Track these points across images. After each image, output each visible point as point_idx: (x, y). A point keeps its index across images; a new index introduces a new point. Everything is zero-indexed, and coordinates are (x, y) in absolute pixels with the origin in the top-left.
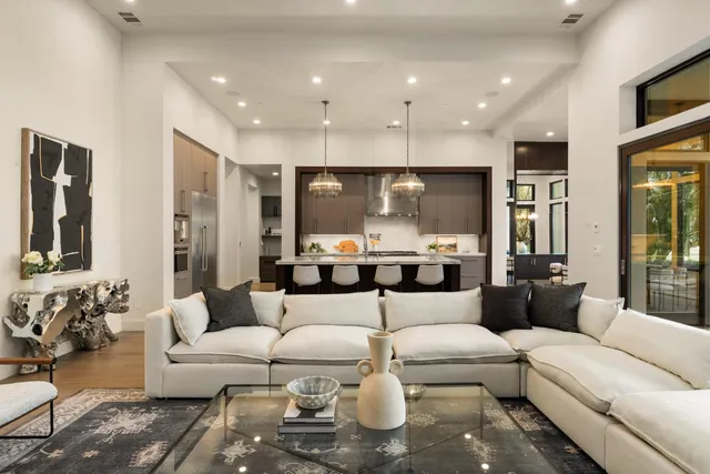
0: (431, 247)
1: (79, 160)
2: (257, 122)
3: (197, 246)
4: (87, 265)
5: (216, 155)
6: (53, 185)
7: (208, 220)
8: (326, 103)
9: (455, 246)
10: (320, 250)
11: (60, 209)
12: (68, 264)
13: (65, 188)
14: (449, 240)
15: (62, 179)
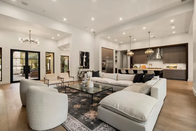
0: (167, 67)
1: (87, 54)
2: (121, 42)
3: (108, 66)
4: (89, 68)
5: (113, 50)
6: (84, 58)
7: (111, 61)
8: (130, 37)
9: (176, 67)
10: (137, 67)
11: (84, 60)
12: (86, 68)
13: (85, 58)
14: (175, 65)
15: (85, 57)
